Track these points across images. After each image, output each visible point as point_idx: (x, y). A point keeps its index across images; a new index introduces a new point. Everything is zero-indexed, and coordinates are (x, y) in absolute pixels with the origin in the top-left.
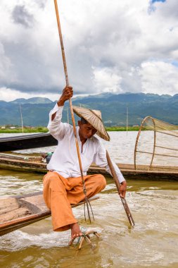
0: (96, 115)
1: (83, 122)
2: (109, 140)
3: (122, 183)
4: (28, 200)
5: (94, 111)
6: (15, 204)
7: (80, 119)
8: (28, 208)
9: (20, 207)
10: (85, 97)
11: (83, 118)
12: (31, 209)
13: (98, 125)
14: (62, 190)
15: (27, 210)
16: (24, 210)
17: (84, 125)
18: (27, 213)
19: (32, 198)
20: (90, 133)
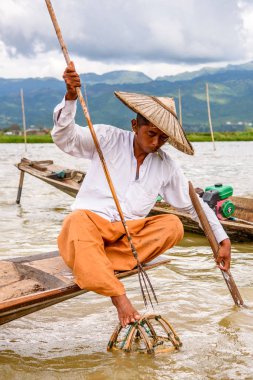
0: (165, 107)
1: (141, 121)
2: (192, 154)
3: (222, 243)
4: (36, 265)
5: (161, 99)
6: (13, 273)
7: (135, 116)
8: (38, 279)
9: (22, 278)
10: (222, 69)
11: (140, 116)
12: (45, 281)
13: (170, 125)
14: (93, 239)
15: (37, 283)
16: (30, 284)
17: (144, 127)
18: (37, 289)
19: (45, 262)
20: (155, 142)
